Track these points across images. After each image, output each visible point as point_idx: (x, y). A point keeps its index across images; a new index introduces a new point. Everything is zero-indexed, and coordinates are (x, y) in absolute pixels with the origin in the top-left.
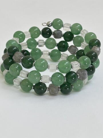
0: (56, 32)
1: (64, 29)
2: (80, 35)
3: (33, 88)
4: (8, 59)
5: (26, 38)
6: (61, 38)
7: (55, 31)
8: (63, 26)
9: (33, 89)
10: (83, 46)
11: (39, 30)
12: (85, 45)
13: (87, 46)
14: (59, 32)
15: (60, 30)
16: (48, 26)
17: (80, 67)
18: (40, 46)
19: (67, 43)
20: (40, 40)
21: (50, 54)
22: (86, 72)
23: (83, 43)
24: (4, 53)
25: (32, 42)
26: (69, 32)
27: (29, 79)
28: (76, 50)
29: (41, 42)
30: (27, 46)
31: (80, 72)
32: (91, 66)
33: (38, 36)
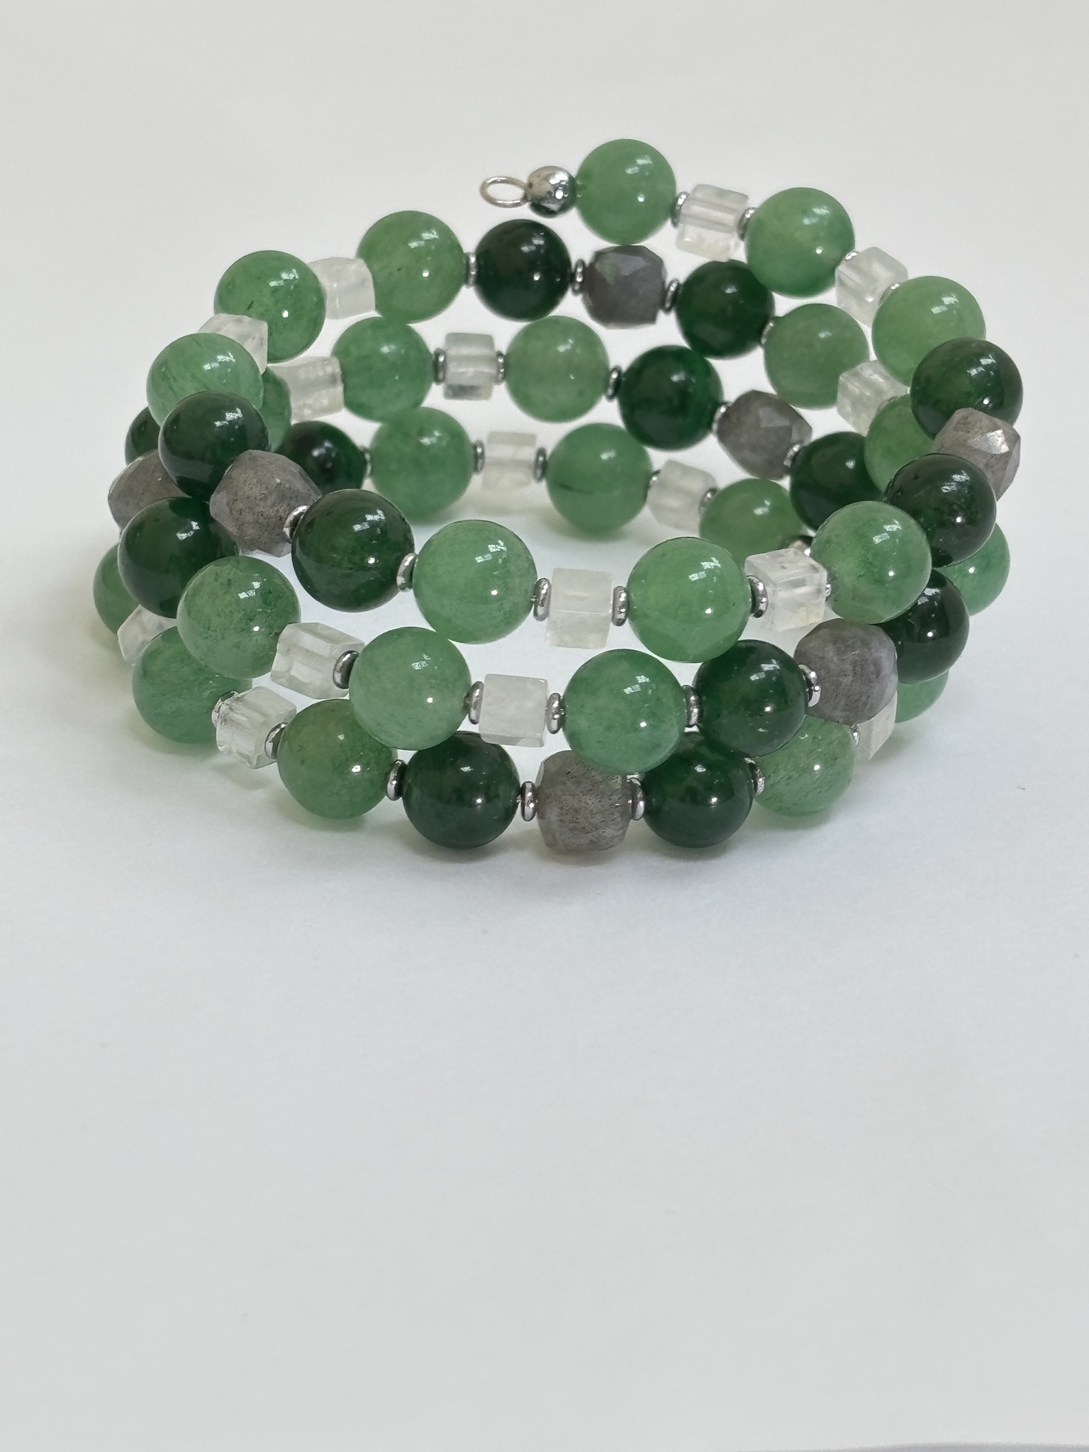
0: (606, 270)
1: (681, 236)
2: (829, 297)
3: (392, 785)
4: (171, 515)
5: (336, 316)
6: (652, 319)
7: (599, 255)
8: (673, 212)
9: (399, 792)
10: (858, 403)
11: (449, 241)
12: (878, 392)
13: (893, 404)
14: (639, 263)
15: (642, 252)
16: (538, 207)
17: (834, 600)
18: (458, 391)
19: (710, 371)
20: (456, 338)
21: (544, 467)
22: (885, 653)
23: (857, 375)
24: (130, 456)
25: (384, 358)
26: (732, 270)
27: (357, 708)
28: (795, 437)
29: (466, 351)
30: (340, 389)
31: (830, 653)
32: (930, 592)
33: (443, 300)
